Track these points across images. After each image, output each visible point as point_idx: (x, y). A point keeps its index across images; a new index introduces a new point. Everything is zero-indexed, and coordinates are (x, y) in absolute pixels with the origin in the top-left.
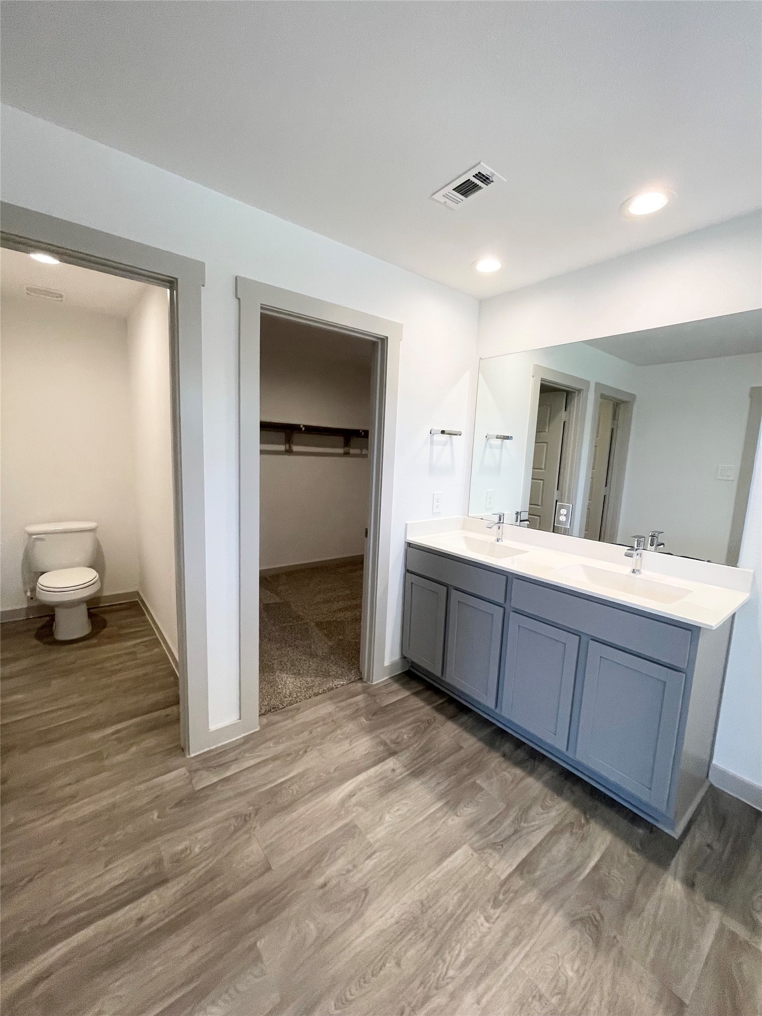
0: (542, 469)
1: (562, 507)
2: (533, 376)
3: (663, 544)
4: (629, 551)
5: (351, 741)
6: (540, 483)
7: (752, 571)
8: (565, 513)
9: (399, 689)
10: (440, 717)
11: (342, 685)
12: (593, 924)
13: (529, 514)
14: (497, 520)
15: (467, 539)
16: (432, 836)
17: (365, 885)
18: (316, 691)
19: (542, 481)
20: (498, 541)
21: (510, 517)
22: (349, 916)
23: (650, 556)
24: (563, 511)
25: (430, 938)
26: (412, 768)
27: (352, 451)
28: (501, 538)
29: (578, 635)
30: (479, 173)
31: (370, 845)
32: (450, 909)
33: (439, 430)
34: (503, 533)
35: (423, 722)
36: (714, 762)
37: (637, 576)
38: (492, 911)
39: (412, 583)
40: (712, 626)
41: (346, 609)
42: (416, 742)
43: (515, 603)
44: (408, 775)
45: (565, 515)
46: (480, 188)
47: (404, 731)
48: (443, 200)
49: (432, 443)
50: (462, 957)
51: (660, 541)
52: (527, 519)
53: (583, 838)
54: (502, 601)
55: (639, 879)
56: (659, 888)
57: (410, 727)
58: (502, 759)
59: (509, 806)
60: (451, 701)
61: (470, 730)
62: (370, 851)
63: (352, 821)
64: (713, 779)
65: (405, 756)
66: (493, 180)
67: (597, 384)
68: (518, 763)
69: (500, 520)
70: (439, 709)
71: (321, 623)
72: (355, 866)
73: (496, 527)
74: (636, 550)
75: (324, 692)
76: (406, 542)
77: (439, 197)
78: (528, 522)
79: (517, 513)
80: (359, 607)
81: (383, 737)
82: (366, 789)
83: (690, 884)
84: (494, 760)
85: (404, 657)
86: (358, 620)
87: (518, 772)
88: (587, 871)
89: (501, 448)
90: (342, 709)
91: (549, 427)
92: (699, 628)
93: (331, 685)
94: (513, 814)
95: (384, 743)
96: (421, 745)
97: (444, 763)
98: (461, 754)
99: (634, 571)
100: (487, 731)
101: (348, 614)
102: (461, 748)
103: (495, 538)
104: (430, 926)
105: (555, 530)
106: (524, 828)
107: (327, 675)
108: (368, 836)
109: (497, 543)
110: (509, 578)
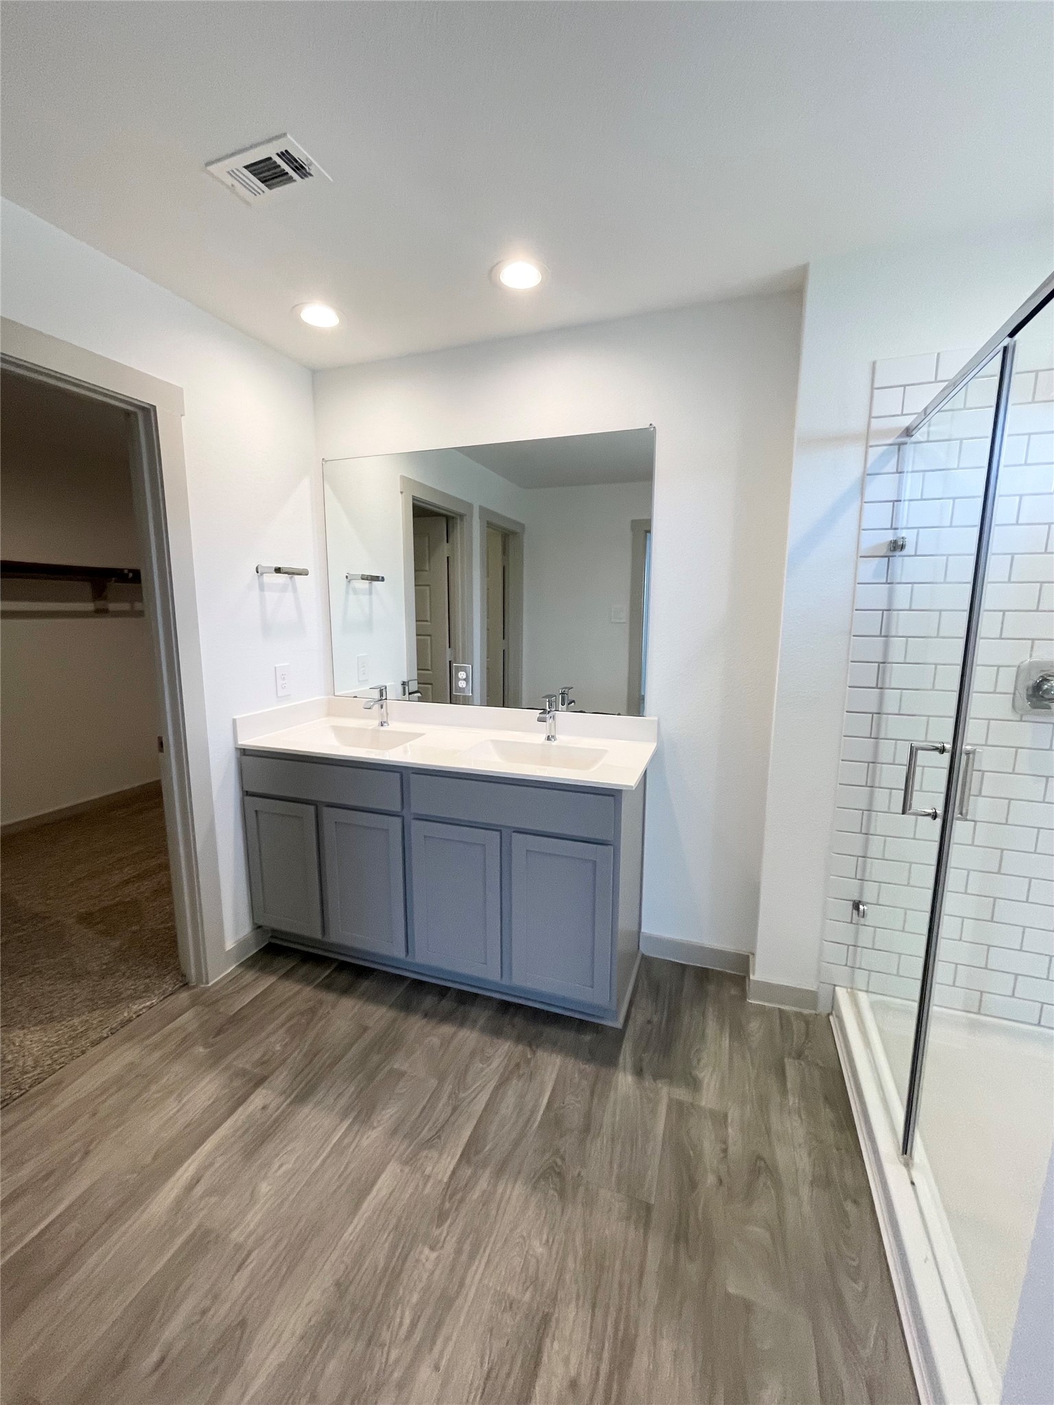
0: (427, 621)
1: (459, 669)
2: (402, 493)
3: (573, 701)
4: (541, 715)
5: (179, 1095)
6: (427, 640)
7: (656, 719)
8: (464, 677)
9: (257, 978)
10: (329, 997)
11: (150, 1007)
12: (555, 1171)
13: (418, 683)
14: (376, 695)
15: (337, 730)
16: (340, 1176)
17: (240, 1313)
18: (94, 1036)
19: (429, 638)
20: (382, 725)
21: (394, 690)
22: (217, 1381)
23: (564, 717)
24: (462, 675)
25: (357, 1327)
26: (293, 1092)
27: (112, 606)
28: (385, 720)
29: (496, 830)
30: (286, 151)
31: (238, 1247)
32: (381, 1264)
33: (271, 567)
34: (387, 714)
35: (302, 1014)
36: (643, 930)
37: (554, 743)
38: (437, 1232)
39: (256, 811)
40: (632, 787)
41: (140, 877)
42: (296, 1049)
43: (417, 807)
44: (291, 1103)
45: (464, 680)
46: (291, 179)
47: (272, 1039)
48: (230, 181)
49: (262, 587)
50: (407, 1321)
51: (571, 698)
52: (417, 689)
53: (531, 1077)
54: (396, 807)
55: (592, 1093)
56: (612, 1093)
57: (282, 1031)
58: (424, 1021)
59: (442, 1079)
60: (343, 966)
61: (374, 998)
62: (240, 1257)
63: (199, 1227)
64: (645, 949)
65: (281, 1079)
66: (311, 172)
67: (482, 509)
68: (445, 1018)
69: (381, 695)
70: (327, 986)
71: (91, 914)
72: (216, 1297)
73: (377, 706)
74: (549, 712)
75: (113, 1032)
76: (237, 749)
77: (218, 169)
78: (419, 694)
79: (404, 684)
80: (165, 867)
81: (240, 1064)
82: (220, 1161)
83: (639, 1072)
84: (415, 1025)
85: (258, 927)
86: (166, 890)
87: (447, 1029)
88: (541, 1112)
89: (370, 593)
90: (156, 1046)
91: (429, 562)
92: (620, 791)
93: (126, 1014)
94: (448, 1088)
95: (242, 1073)
96: (305, 1050)
97: (344, 1060)
98: (368, 1037)
99: (548, 738)
100: (400, 990)
101: (147, 886)
102: (366, 1029)
103: (377, 722)
104: (353, 1312)
105: (452, 700)
106: (464, 1099)
107: (115, 1000)
108: (234, 1235)
109: (382, 728)
110: (404, 774)
